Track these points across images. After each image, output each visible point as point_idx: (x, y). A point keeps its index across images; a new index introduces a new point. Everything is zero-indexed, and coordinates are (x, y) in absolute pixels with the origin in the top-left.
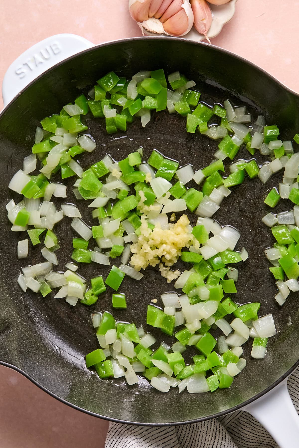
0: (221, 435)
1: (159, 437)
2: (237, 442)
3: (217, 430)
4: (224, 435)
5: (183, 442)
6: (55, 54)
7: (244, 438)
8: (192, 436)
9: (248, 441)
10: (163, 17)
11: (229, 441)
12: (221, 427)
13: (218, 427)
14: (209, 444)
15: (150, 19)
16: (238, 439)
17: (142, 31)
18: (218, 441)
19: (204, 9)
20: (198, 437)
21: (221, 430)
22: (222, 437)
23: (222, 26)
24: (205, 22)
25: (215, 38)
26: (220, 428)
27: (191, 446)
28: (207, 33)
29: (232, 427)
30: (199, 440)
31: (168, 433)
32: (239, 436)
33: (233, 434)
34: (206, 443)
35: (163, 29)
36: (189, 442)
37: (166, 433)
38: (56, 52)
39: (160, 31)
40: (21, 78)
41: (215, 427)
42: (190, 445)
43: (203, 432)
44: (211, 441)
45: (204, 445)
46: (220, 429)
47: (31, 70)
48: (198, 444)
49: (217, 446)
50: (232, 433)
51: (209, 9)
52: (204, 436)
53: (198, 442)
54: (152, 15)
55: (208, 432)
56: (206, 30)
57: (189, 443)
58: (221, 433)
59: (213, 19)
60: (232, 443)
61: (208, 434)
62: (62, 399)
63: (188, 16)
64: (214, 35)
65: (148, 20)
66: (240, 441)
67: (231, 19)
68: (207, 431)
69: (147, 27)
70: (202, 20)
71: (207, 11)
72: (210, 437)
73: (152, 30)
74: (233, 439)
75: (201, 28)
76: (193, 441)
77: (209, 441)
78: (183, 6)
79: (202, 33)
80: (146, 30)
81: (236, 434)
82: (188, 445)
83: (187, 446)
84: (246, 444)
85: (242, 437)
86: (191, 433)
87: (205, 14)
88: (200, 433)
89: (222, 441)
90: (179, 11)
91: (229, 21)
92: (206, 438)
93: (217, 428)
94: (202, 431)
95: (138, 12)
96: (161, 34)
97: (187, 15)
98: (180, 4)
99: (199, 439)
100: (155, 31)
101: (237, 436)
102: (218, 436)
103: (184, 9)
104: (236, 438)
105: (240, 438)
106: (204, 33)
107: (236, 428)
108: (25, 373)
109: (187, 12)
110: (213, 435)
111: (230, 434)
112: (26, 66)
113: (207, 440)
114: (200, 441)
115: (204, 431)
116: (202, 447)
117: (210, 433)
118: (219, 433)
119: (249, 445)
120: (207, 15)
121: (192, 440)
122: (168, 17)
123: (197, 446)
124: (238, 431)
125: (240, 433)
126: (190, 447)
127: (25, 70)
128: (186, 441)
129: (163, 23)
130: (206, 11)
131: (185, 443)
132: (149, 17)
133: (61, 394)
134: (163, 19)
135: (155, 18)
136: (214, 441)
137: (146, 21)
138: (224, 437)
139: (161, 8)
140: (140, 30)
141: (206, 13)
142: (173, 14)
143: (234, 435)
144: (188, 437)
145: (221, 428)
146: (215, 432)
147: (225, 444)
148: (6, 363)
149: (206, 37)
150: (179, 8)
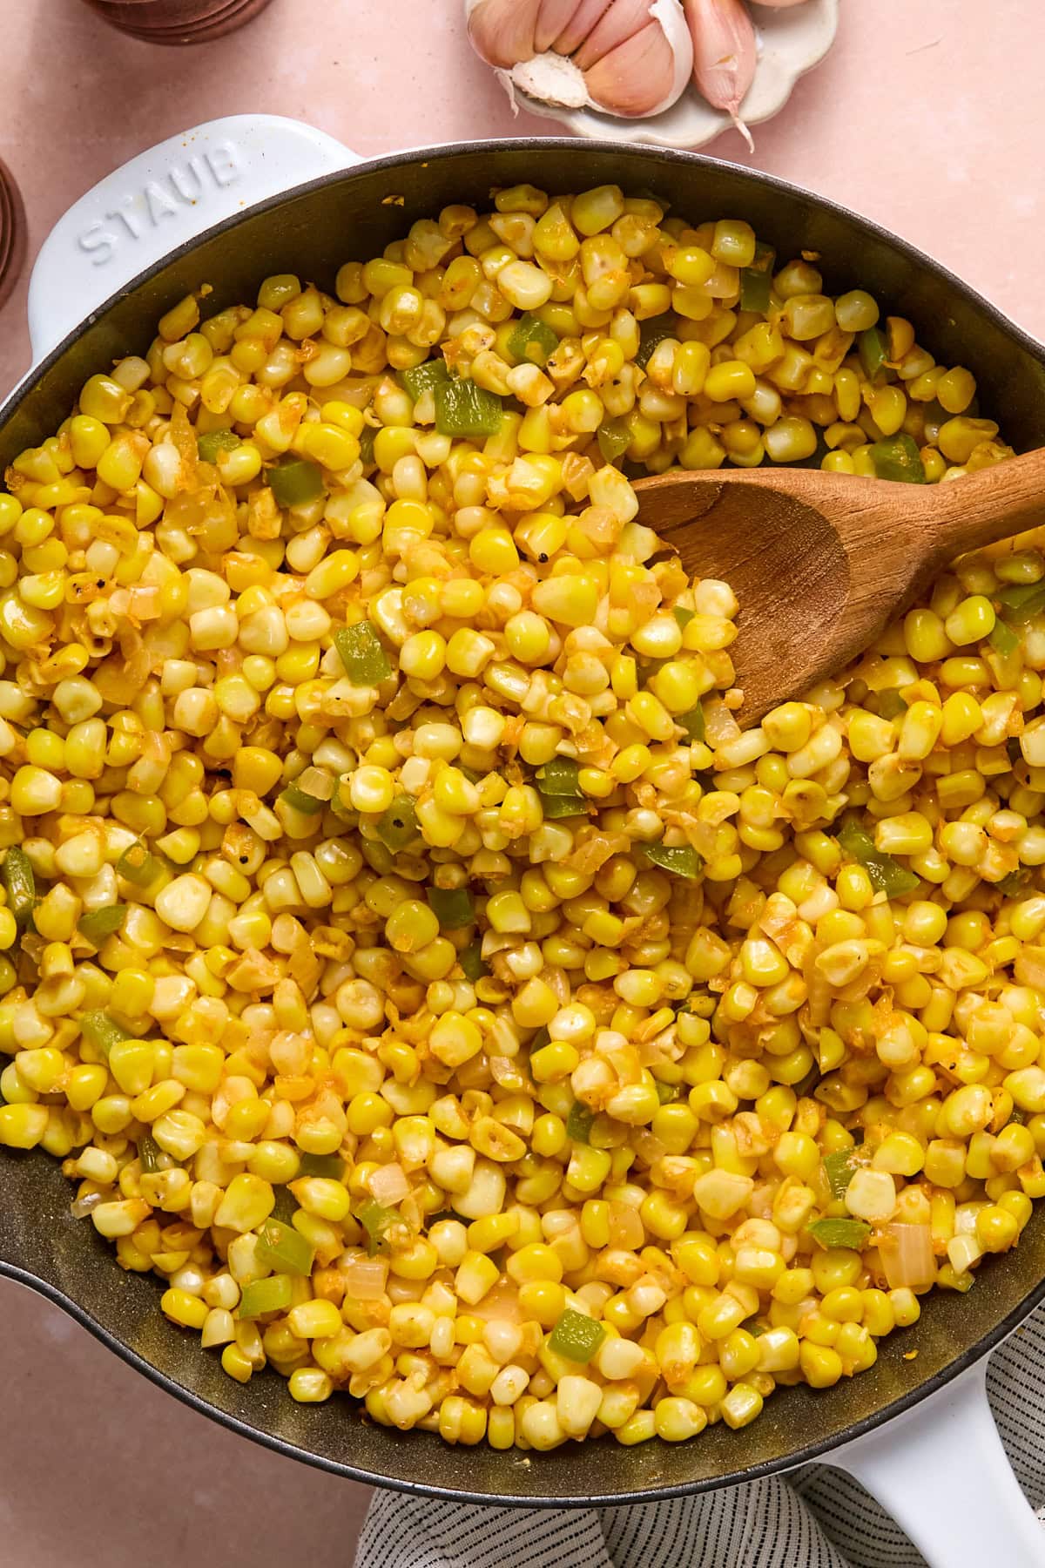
0: (784, 1518)
1: (531, 1544)
2: (843, 1541)
3: (769, 1500)
4: (795, 1517)
5: (649, 1547)
6: (219, 185)
7: (865, 1526)
8: (679, 1524)
9: (880, 1539)
10: (582, 49)
11: (814, 1535)
12: (783, 1490)
13: (774, 1490)
14: (742, 1550)
15: (540, 56)
17: (512, 97)
18: (776, 1540)
19: (730, 21)
20: (702, 1529)
21: (784, 1501)
22: (790, 1526)
23: (794, 81)
24: (733, 67)
25: (767, 122)
26: (779, 1493)
27: (679, 1559)
28: (741, 105)
29: (823, 1488)
30: (706, 1538)
31: (565, 1526)
32: (849, 1517)
33: (828, 1512)
34: (733, 1548)
35: (586, 92)
36: (673, 1546)
37: (561, 1528)
38: (223, 177)
39: (575, 98)
40: (97, 264)
42: (674, 1556)
43: (723, 1511)
44: (750, 1541)
45: (726, 1555)
46: (779, 1498)
47: (135, 237)
48: (703, 1554)
49: (771, 1557)
50: (824, 1508)
51: (746, 23)
52: (727, 1524)
53: (705, 1544)
54: (545, 41)
55: (740, 1508)
56: (734, 98)
57: (670, 1552)
58: (782, 1512)
59: (760, 56)
60: (823, 1543)
61: (739, 1516)
63: (672, 44)
64: (765, 114)
65: (533, 61)
66: (850, 1538)
67: (825, 55)
68: (735, 1507)
69: (527, 86)
70: (721, 61)
71: (742, 28)
72: (748, 1526)
73: (544, 97)
74: (827, 1528)
75: (717, 88)
76: (685, 1544)
77: (745, 1541)
78: (655, 10)
79: (722, 105)
80: (526, 94)
81: (840, 1513)
82: (668, 1557)
83: (665, 1562)
84: (873, 1548)
86: (678, 1514)
87: (732, 39)
88: (711, 1513)
89: (789, 1538)
90: (641, 29)
91: (818, 62)
92: (732, 1530)
93: (769, 1494)
94: (718, 1507)
95: (498, 33)
96: (579, 109)
97: (669, 45)
98: (645, 6)
99: (707, 1533)
100: (557, 99)
101: (842, 1520)
102: (774, 1523)
103: (659, 22)
105: (852, 1526)
106: (729, 107)
107: (838, 1491)
108: (67, 1300)
109: (670, 32)
110: (758, 1520)
111: (819, 1512)
112: (115, 224)
113: (735, 1538)
114: (711, 1542)
115: (724, 1504)
116: (719, 1562)
117: (746, 1514)
118: (779, 1510)
119: (884, 1552)
120: (738, 41)
121: (681, 1540)
122: (603, 50)
123: (702, 1559)
124: (845, 1503)
125: (852, 1507)
126: (677, 1565)
127: (113, 236)
128: (660, 1544)
129: (586, 70)
130: (737, 28)
131: (658, 1549)
132: (536, 50)
134: (583, 56)
135: (557, 53)
136: (762, 1541)
137: (524, 62)
138: (795, 1524)
139: (578, 20)
140: (505, 94)
141: (735, 35)
142: (620, 37)
143: (833, 1515)
144: (666, 1528)
145: (783, 1495)
146: (762, 1508)
147: (799, 1547)
149: (737, 119)
150: (641, 18)
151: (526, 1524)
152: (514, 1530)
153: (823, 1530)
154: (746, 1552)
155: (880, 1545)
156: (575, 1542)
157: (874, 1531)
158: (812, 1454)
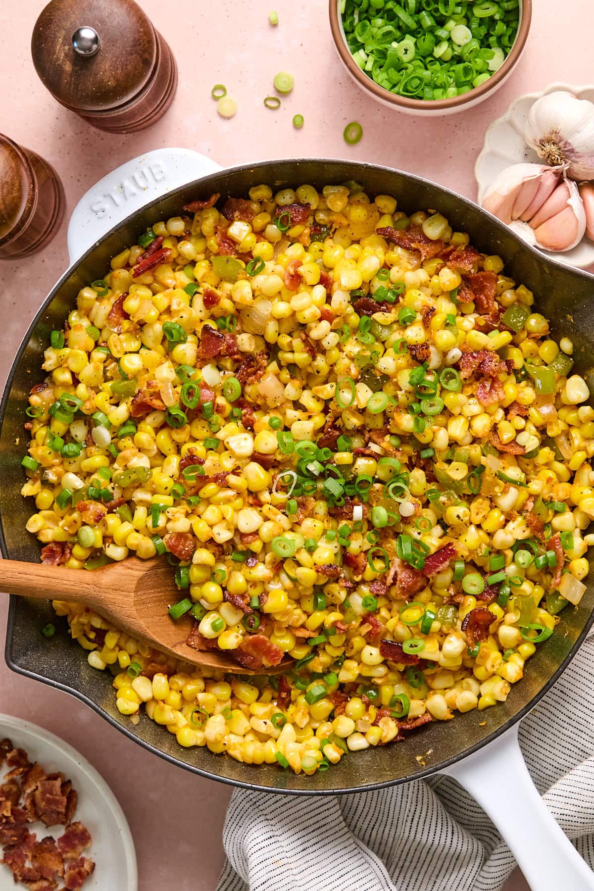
0: (425, 800)
3: (418, 792)
6: (156, 181)
8: (376, 804)
10: (534, 218)
12: (425, 787)
13: (421, 787)
14: (406, 815)
15: (514, 222)
18: (422, 810)
20: (387, 806)
21: (425, 792)
22: (428, 804)
26: (423, 788)
29: (444, 788)
30: (389, 810)
31: (324, 805)
32: (456, 801)
33: (446, 798)
34: (402, 814)
35: (535, 239)
36: (374, 814)
37: (322, 805)
38: (158, 177)
40: (99, 218)
41: (416, 788)
44: (410, 811)
46: (423, 791)
47: (117, 205)
49: (419, 818)
53: (389, 813)
54: (517, 215)
55: (405, 796)
58: (425, 798)
61: (404, 800)
62: (150, 746)
72: (408, 804)
74: (446, 806)
85: (460, 804)
88: (391, 798)
89: (428, 809)
90: (562, 210)
92: (401, 806)
93: (419, 788)
94: (394, 795)
99: (389, 808)
102: (421, 802)
103: (571, 206)
104: (450, 804)
108: (90, 701)
110: (413, 801)
111: (442, 798)
112: (108, 199)
113: (403, 810)
117: (408, 798)
122: (544, 219)
125: (458, 796)
127: (107, 205)
129: (535, 229)
132: (512, 219)
133: (147, 738)
134: (535, 221)
135: (522, 221)
139: (532, 205)
142: (552, 214)
144: (370, 806)
145: (425, 790)
146: (415, 795)
147: (432, 814)
148: (60, 684)
151: (304, 805)
152: (299, 807)
153: (444, 806)
155: (471, 814)
156: (327, 813)
157: (467, 807)
158: (437, 770)
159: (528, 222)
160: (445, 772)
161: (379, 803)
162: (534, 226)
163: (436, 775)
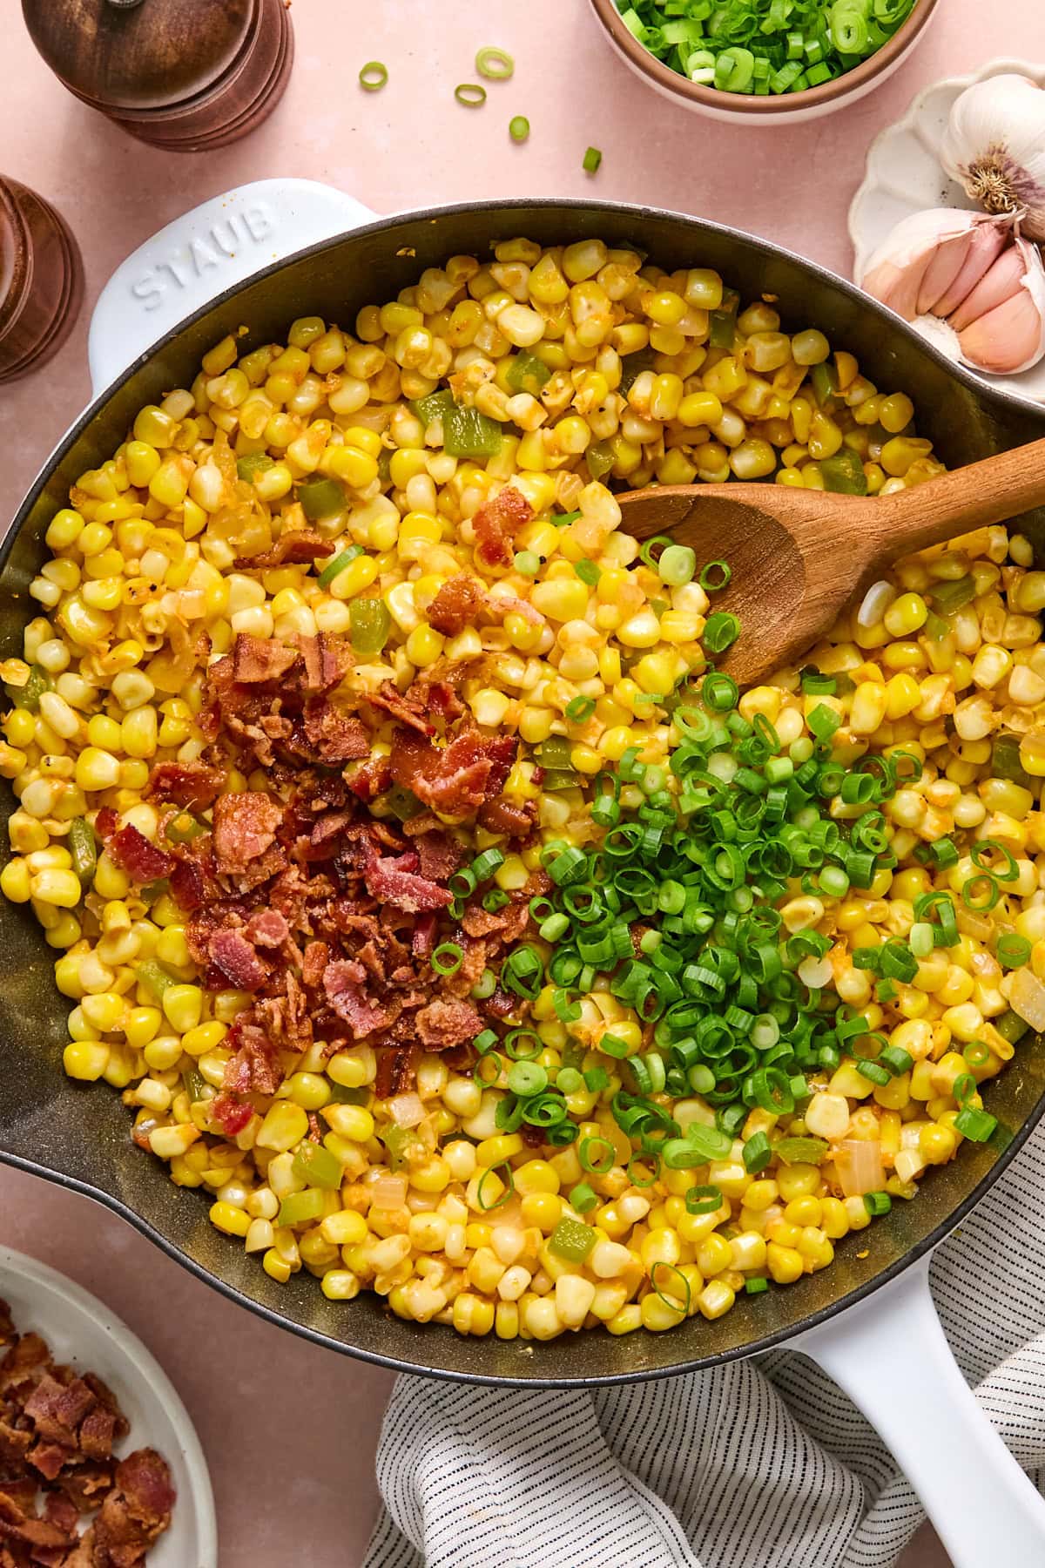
2: (807, 1420)
3: (741, 1382)
5: (637, 1425)
6: (255, 240)
7: (825, 1407)
8: (663, 1405)
9: (839, 1418)
10: (958, 313)
11: (780, 1413)
12: (753, 1374)
16: (810, 1410)
18: (747, 1417)
20: (683, 1409)
26: (750, 1376)
31: (567, 1405)
32: (811, 1399)
33: (793, 1394)
38: (257, 234)
40: (148, 309)
42: (659, 1434)
43: (701, 1392)
45: (704, 1431)
47: (181, 286)
48: (684, 1431)
52: (704, 1404)
54: (926, 304)
58: (753, 1393)
61: (715, 1397)
68: (711, 1388)
72: (722, 1405)
74: (791, 1407)
81: (804, 1395)
82: (653, 1434)
88: (690, 1394)
89: (758, 1415)
93: (741, 1377)
99: (687, 1412)
104: (801, 1405)
112: (164, 275)
115: (702, 1386)
118: (750, 1392)
119: (843, 1429)
123: (683, 1436)
124: (808, 1386)
125: (815, 1390)
126: (661, 1440)
127: (162, 285)
134: (959, 318)
143: (798, 1397)
145: (754, 1379)
146: (735, 1390)
148: (73, 1180)
151: (528, 1406)
152: (518, 1410)
153: (789, 1410)
154: (721, 1428)
155: (840, 1423)
156: (571, 1421)
157: (833, 1411)
158: (778, 1340)
159: (947, 317)
160: (792, 1344)
161: (668, 1404)
162: (957, 326)
163: (775, 1350)
